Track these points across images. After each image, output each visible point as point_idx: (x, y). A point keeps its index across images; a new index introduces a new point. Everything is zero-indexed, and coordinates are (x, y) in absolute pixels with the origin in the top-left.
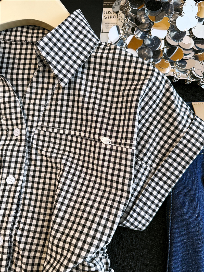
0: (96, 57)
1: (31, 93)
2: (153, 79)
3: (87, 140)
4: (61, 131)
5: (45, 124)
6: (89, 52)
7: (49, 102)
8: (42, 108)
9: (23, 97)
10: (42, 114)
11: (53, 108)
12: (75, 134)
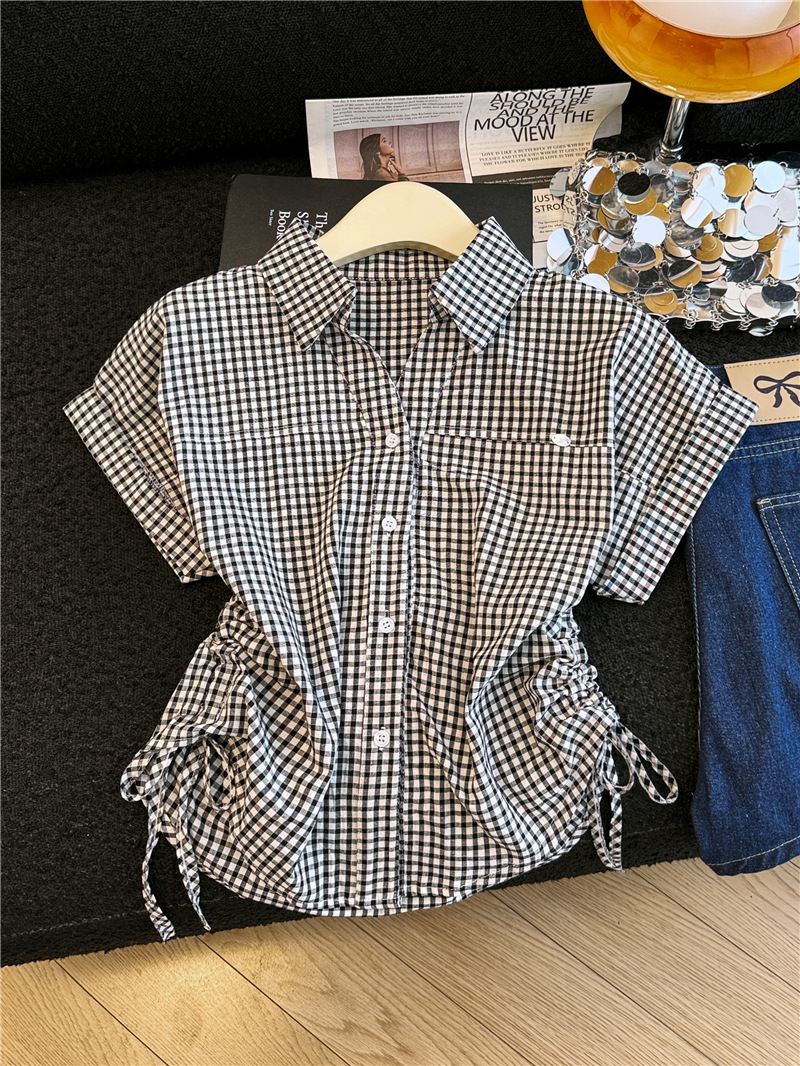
0: (530, 299)
1: (413, 370)
2: (634, 329)
3: (524, 444)
4: (473, 434)
5: (443, 423)
6: (517, 292)
7: (447, 383)
8: (436, 395)
9: (398, 378)
10: (435, 404)
11: (456, 392)
12: (499, 438)
